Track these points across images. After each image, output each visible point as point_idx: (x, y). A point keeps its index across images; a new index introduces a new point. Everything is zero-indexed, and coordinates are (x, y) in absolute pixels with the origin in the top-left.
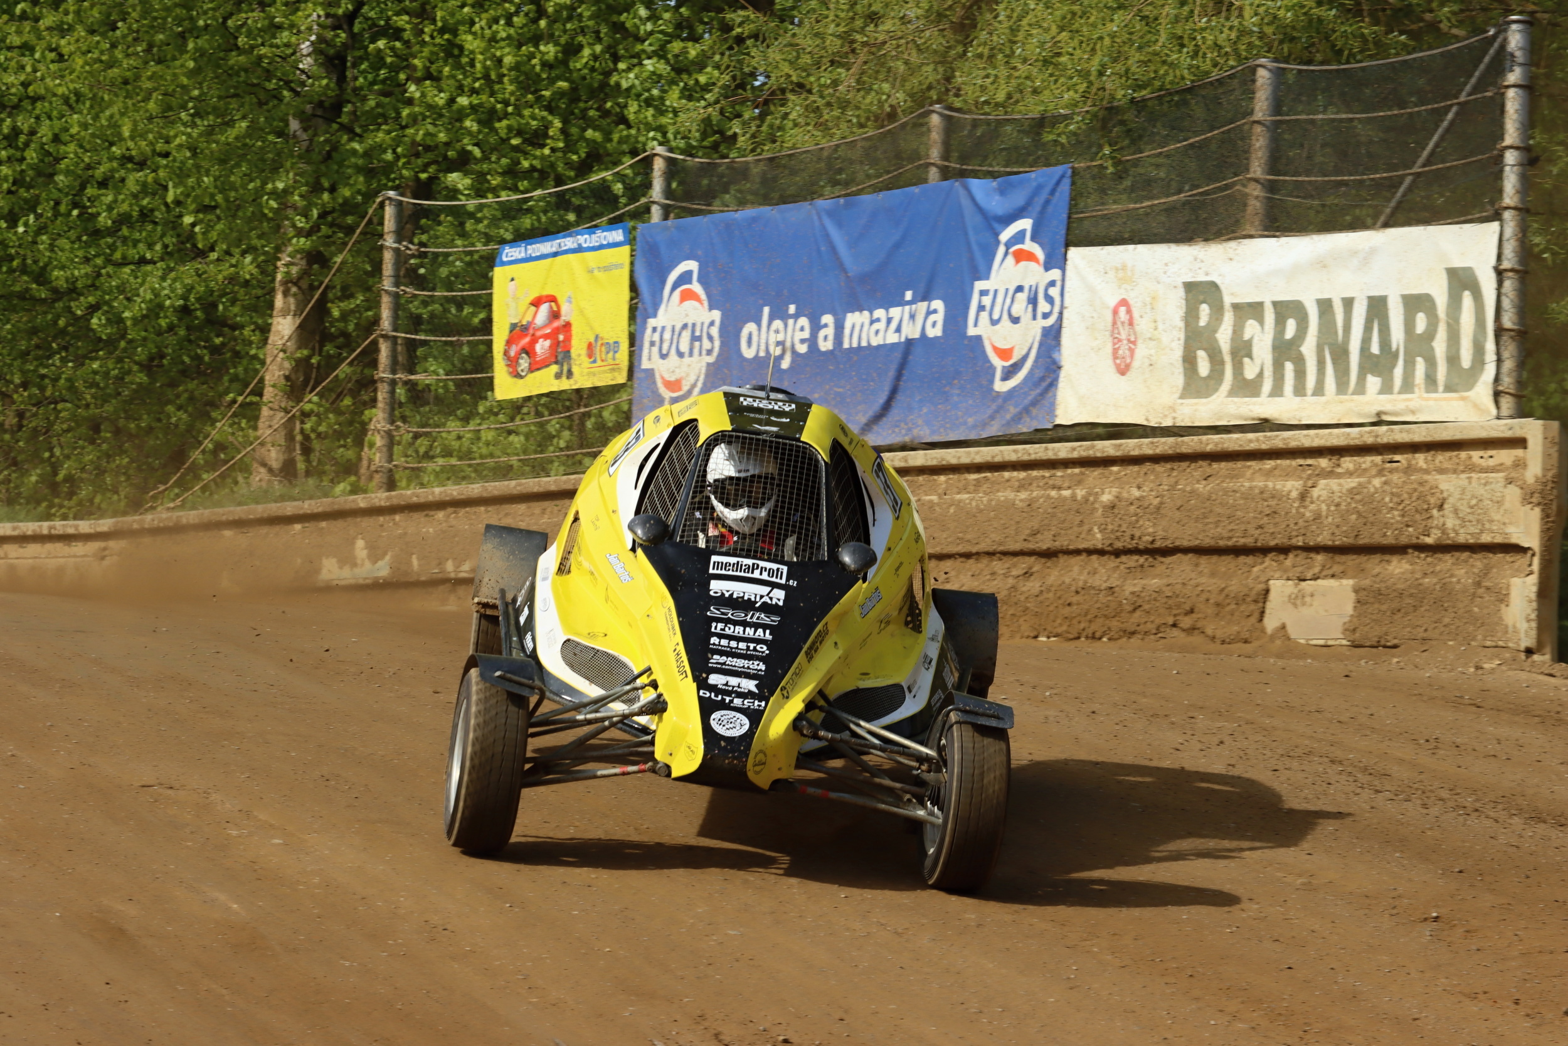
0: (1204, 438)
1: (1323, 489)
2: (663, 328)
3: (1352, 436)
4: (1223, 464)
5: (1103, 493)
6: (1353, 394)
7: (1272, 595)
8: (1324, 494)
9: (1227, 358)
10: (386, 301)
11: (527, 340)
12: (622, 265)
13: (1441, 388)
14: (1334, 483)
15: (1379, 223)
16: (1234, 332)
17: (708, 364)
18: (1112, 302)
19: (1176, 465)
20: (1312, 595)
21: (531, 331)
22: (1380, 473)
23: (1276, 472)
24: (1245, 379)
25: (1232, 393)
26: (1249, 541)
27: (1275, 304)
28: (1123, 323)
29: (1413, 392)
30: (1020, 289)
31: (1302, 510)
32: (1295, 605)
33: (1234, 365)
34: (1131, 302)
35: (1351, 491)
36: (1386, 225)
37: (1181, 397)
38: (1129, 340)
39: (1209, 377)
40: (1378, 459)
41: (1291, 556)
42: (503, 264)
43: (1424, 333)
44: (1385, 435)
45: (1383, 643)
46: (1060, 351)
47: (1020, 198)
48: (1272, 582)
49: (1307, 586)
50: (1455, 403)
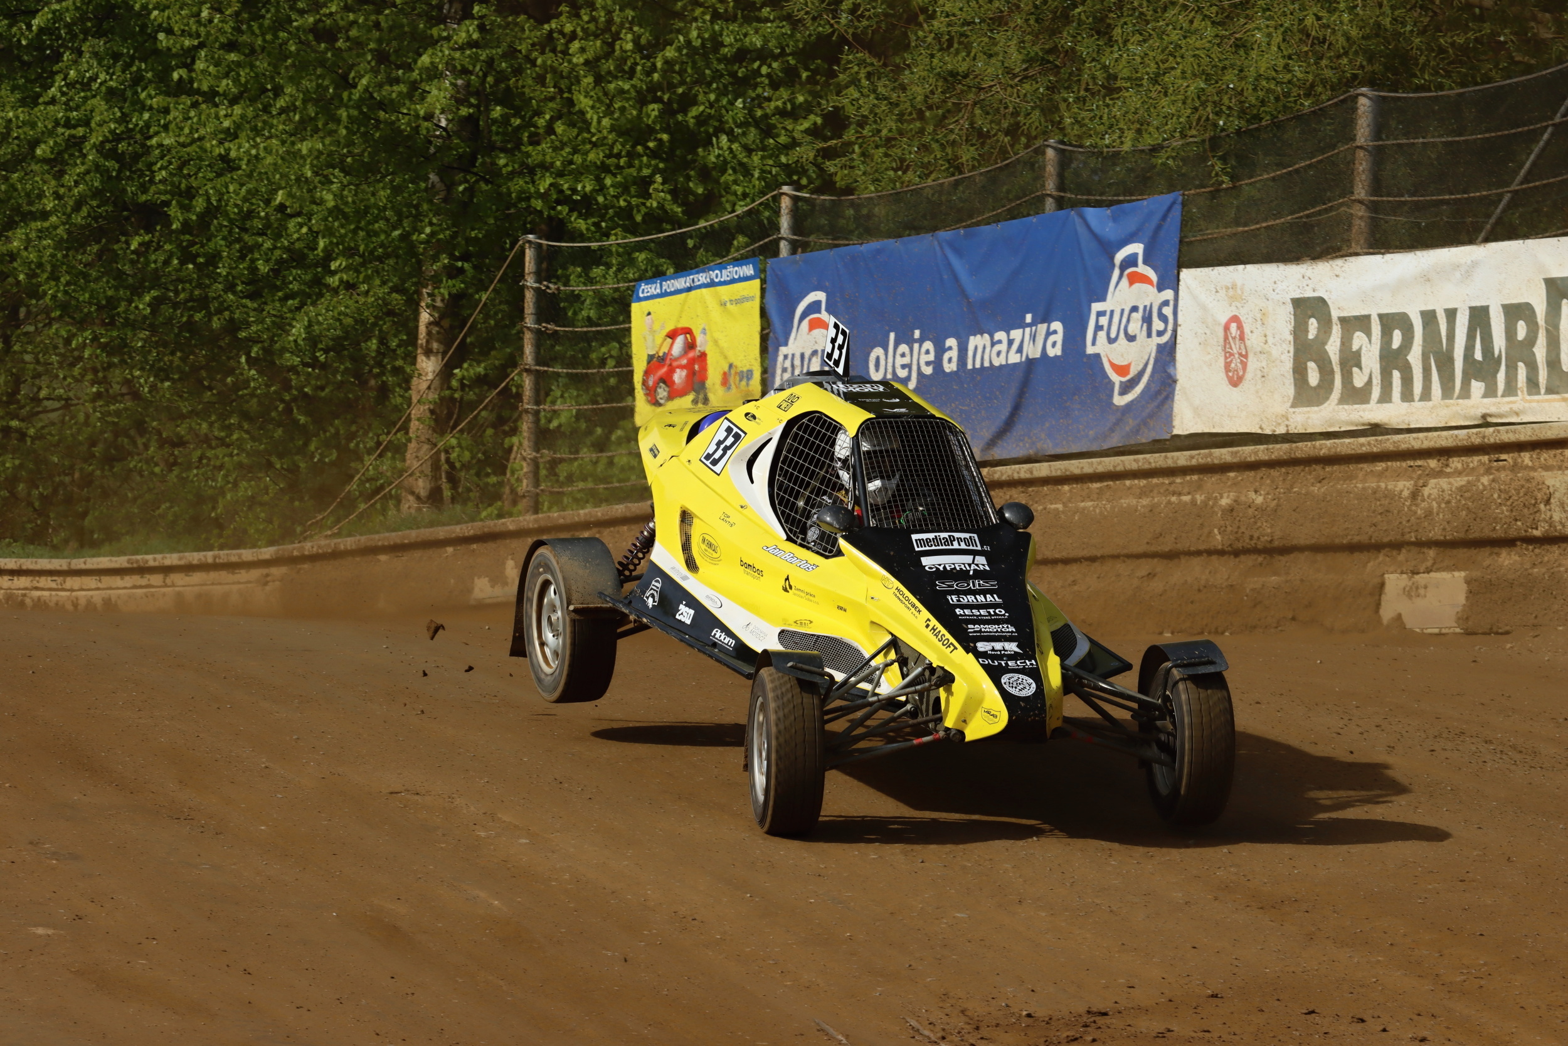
0: (1318, 443)
1: (1433, 488)
2: (794, 355)
3: (1460, 437)
4: (1336, 467)
5: (1222, 497)
6: (1458, 398)
7: (1388, 588)
8: (1435, 493)
9: (1337, 369)
10: (528, 337)
11: (665, 369)
12: (752, 298)
13: (1543, 391)
14: (1443, 482)
15: (1480, 239)
16: (1343, 343)
18: (1223, 320)
19: (1291, 469)
20: (1426, 587)
21: (668, 362)
22: (1488, 471)
23: (1387, 473)
24: (1354, 387)
25: (1343, 400)
26: (1364, 538)
27: (1381, 316)
28: (1234, 338)
29: (1516, 395)
30: (1134, 309)
31: (1414, 508)
32: (1410, 597)
33: (1343, 375)
34: (1242, 319)
35: (1460, 489)
36: (1487, 240)
37: (1293, 406)
38: (1240, 354)
39: (1319, 386)
40: (1485, 459)
41: (1404, 551)
42: (640, 300)
43: (1525, 339)
44: (1491, 435)
45: (1495, 629)
46: (1174, 365)
47: (1131, 224)
48: (1386, 576)
49: (1421, 579)
50: (1557, 404)
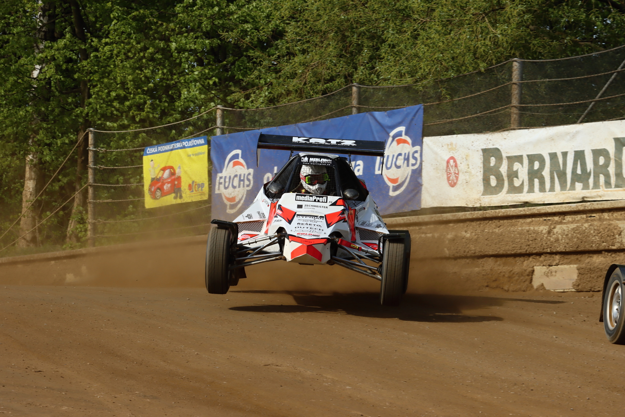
0: (497, 211)
1: (558, 229)
2: (225, 177)
3: (573, 207)
4: (505, 221)
5: (448, 234)
6: (569, 190)
7: (535, 273)
8: (560, 231)
9: (506, 179)
10: (90, 171)
11: (160, 184)
12: (204, 153)
13: (613, 186)
14: (564, 227)
15: (579, 121)
16: (508, 168)
17: (247, 191)
18: (447, 158)
19: (482, 222)
20: (556, 272)
21: (162, 181)
22: (587, 221)
23: (532, 223)
24: (515, 187)
25: (509, 192)
26: (523, 251)
27: (528, 156)
28: (452, 166)
29: (599, 188)
30: (400, 154)
31: (549, 238)
32: (548, 276)
33: (509, 181)
34: (456, 158)
35: (573, 229)
36: (582, 122)
37: (482, 195)
38: (455, 173)
39: (496, 186)
40: (584, 216)
41: (543, 256)
42: (147, 155)
43: (604, 164)
44: (588, 206)
45: (593, 290)
46: (421, 179)
47: (398, 118)
48: (535, 267)
49: (553, 268)
50: (621, 192)
